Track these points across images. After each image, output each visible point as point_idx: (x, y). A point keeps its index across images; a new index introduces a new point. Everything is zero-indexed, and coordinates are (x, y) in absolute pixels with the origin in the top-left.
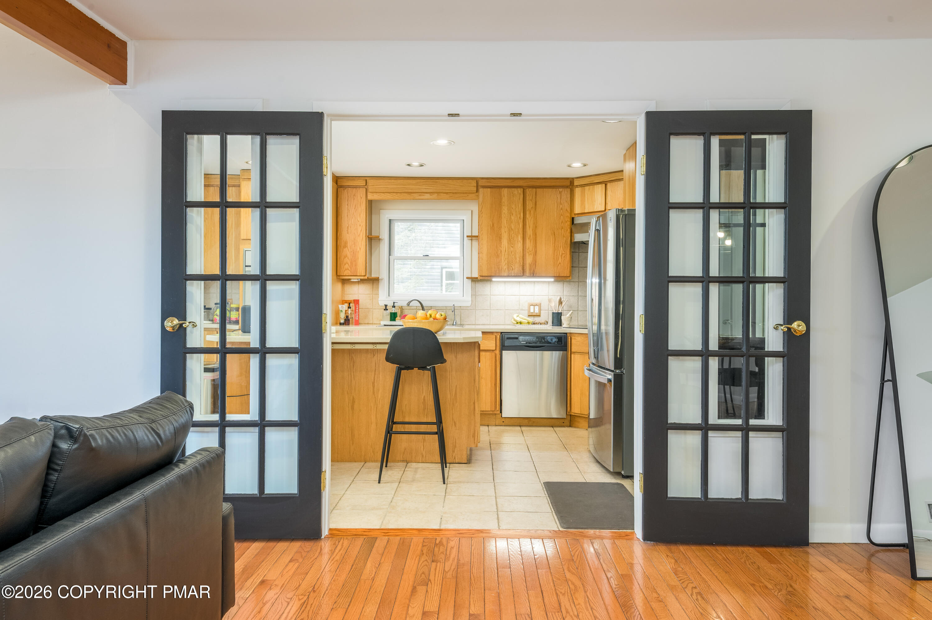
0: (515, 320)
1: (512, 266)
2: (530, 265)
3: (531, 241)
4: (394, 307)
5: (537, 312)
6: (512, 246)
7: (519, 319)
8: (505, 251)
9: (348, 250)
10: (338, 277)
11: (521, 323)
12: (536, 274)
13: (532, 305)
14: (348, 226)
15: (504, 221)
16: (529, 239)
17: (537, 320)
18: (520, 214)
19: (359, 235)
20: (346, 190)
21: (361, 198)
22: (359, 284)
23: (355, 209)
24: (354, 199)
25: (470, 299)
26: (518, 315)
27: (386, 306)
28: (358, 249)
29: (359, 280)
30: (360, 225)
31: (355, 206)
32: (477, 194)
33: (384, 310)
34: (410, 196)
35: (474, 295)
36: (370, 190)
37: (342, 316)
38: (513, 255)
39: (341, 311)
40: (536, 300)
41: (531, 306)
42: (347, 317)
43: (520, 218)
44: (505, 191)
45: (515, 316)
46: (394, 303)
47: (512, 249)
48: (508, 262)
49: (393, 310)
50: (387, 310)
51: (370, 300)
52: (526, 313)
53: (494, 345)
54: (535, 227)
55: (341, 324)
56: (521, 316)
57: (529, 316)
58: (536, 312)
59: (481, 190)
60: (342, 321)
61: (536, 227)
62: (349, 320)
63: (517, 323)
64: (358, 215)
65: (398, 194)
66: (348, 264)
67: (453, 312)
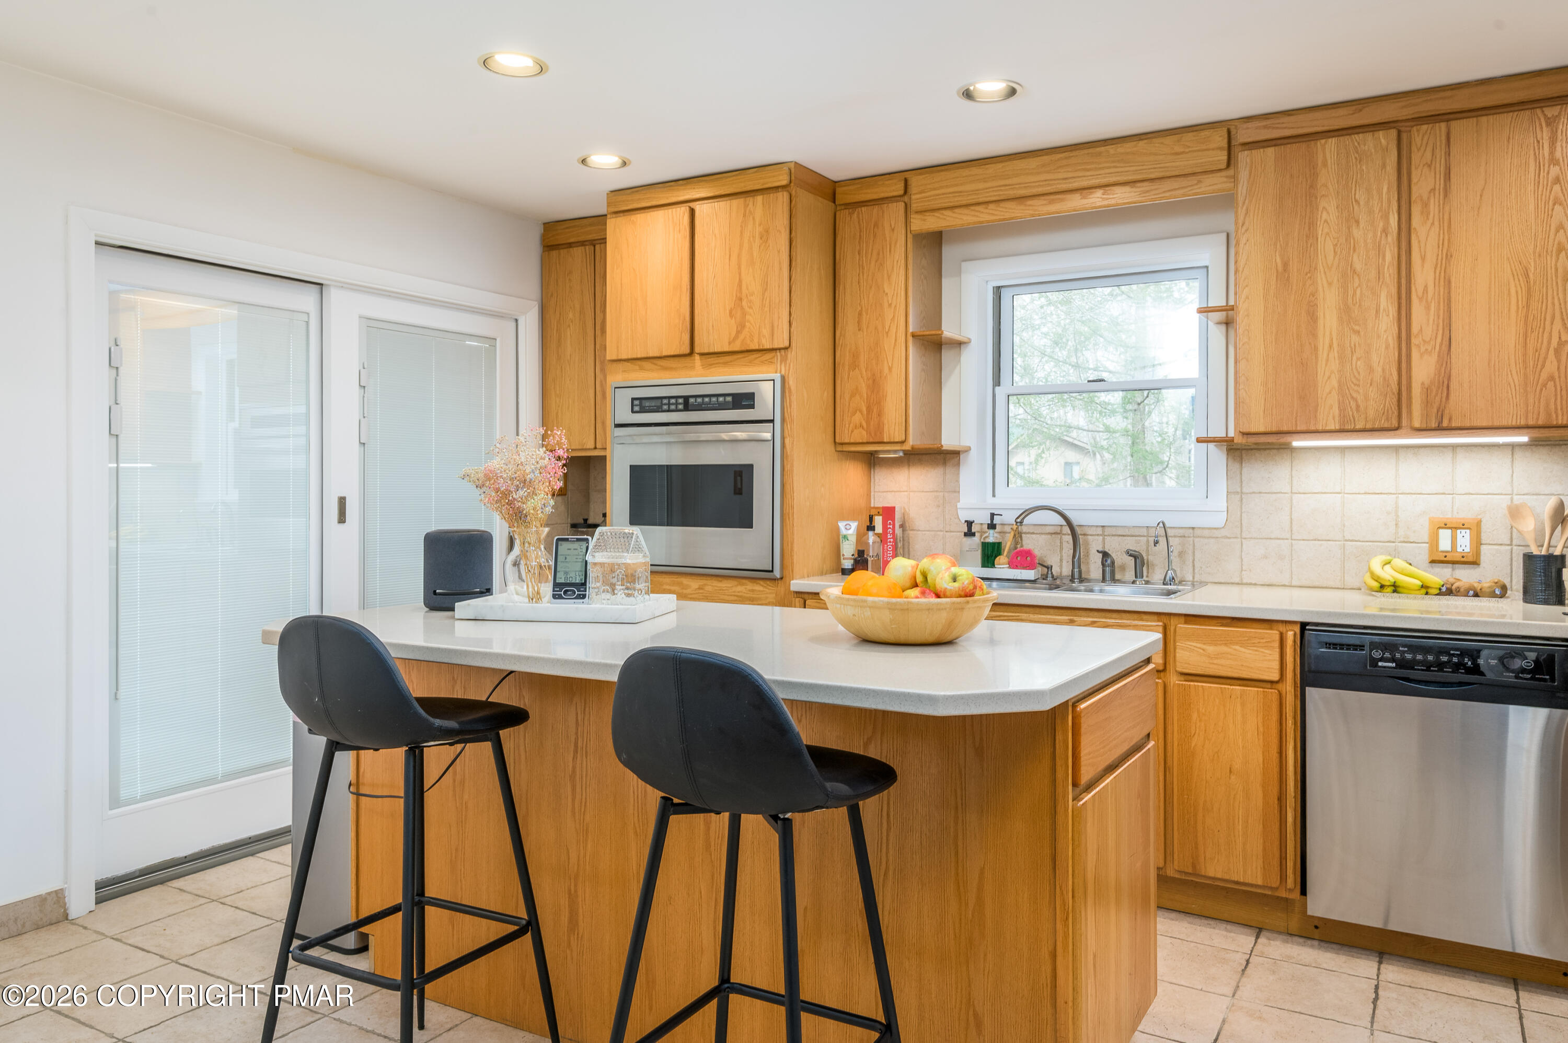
0: (1376, 578)
1: (1355, 395)
2: (1427, 390)
3: (1428, 308)
4: (992, 526)
5: (1467, 550)
6: (1357, 328)
7: (1388, 575)
8: (1331, 346)
9: (861, 374)
10: (839, 448)
11: (1396, 588)
12: (1450, 420)
13: (1446, 526)
14: (861, 311)
15: (1326, 246)
16: (1421, 299)
17: (1465, 576)
18: (1386, 217)
19: (887, 333)
20: (855, 215)
21: (893, 230)
22: (909, 469)
23: (876, 261)
24: (875, 236)
25: (1223, 505)
26: (1389, 558)
27: (970, 524)
28: (886, 370)
29: (901, 454)
30: (890, 305)
31: (878, 254)
32: (1230, 172)
33: (966, 535)
34: (1022, 207)
35: (1236, 494)
36: (914, 206)
37: (848, 550)
38: (1358, 359)
39: (845, 537)
40: (1464, 509)
41: (1441, 531)
42: (861, 553)
43: (1385, 231)
44: (1330, 148)
45: (1376, 564)
46: (992, 515)
47: (1355, 338)
48: (1339, 382)
49: (992, 536)
50: (973, 534)
51: (939, 506)
52: (1422, 553)
53: (1276, 665)
54: (1447, 257)
55: (845, 572)
56: (1399, 563)
57: (1433, 562)
58: (1459, 550)
59: (1243, 157)
60: (848, 564)
61: (1449, 256)
62: (866, 561)
63: (1382, 587)
64: (886, 276)
65: (991, 206)
66: (861, 412)
67: (1157, 543)
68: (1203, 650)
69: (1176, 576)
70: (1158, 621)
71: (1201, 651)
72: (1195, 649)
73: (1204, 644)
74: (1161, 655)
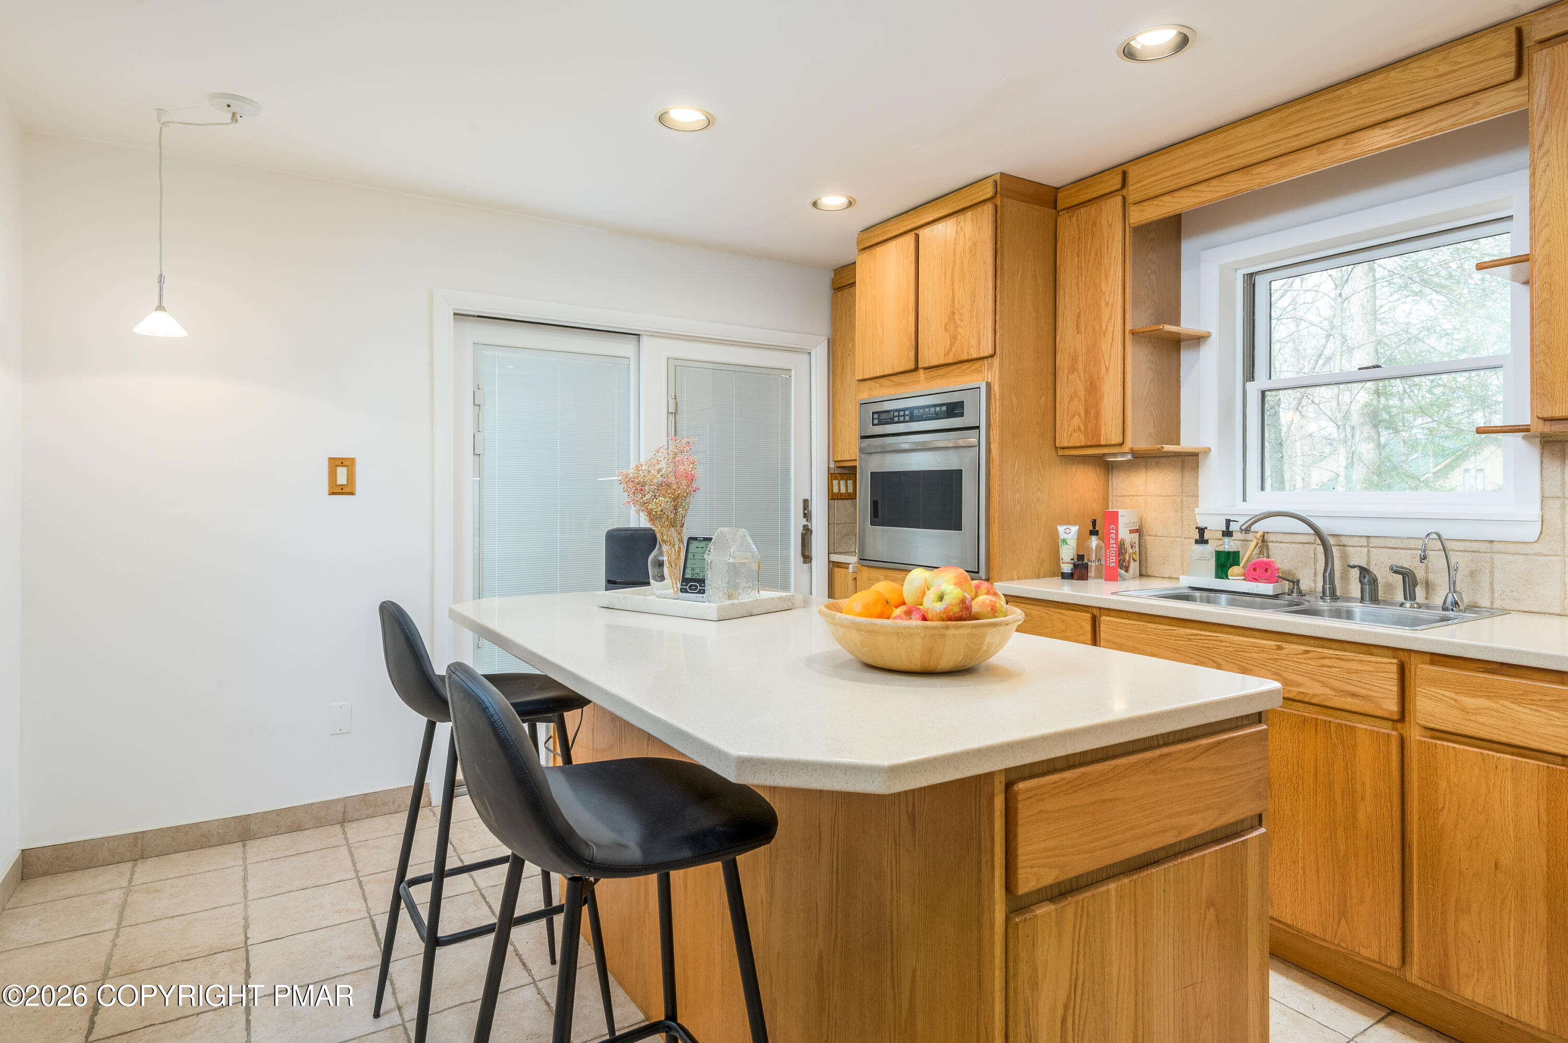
4: (1228, 533)
9: (1079, 377)
10: (1061, 452)
14: (1080, 313)
19: (1104, 333)
20: (1074, 218)
21: (1110, 226)
22: (1146, 473)
23: (1094, 261)
24: (1093, 235)
25: (1533, 514)
27: (1202, 531)
28: (1103, 371)
29: (1129, 457)
30: (1107, 304)
31: (1096, 253)
32: (1522, 82)
33: (1197, 542)
34: (1249, 177)
35: (1555, 499)
36: (1131, 198)
37: (1067, 554)
39: (1064, 541)
42: (1081, 557)
46: (1228, 522)
49: (1229, 545)
50: (1206, 542)
51: (1176, 511)
55: (1064, 576)
59: (1540, 60)
60: (1067, 568)
62: (1086, 567)
64: (1103, 274)
65: (1214, 182)
66: (1079, 415)
67: (1424, 559)
68: (1456, 701)
69: (1462, 600)
70: (1394, 658)
71: (1453, 702)
72: (1444, 698)
73: (1457, 693)
74: (1396, 701)
